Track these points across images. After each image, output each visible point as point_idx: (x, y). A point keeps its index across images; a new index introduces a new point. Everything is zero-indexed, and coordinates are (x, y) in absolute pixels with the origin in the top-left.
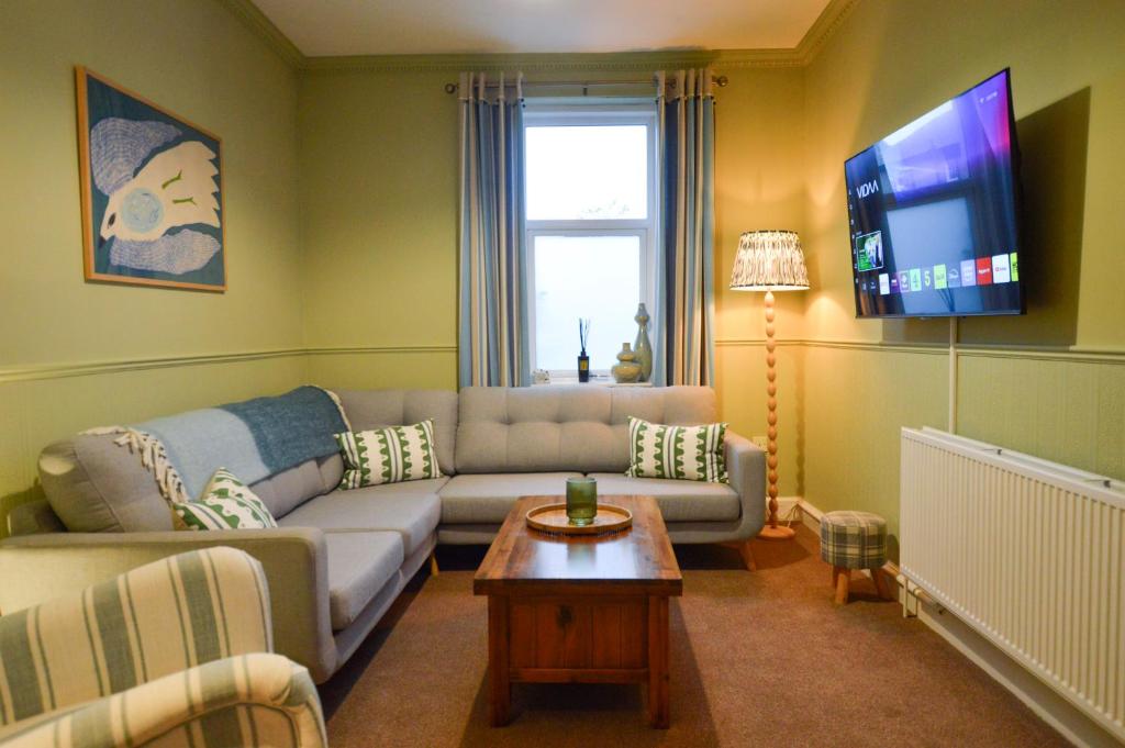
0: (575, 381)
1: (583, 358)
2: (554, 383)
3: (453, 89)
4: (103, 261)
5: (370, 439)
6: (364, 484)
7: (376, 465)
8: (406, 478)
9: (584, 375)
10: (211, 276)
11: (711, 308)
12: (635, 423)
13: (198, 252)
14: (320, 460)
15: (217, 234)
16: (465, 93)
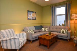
0: (59, 26)
1: (60, 24)
2: (57, 26)
3: (50, 7)
4: (28, 19)
5: (44, 29)
6: (43, 31)
7: (44, 30)
8: (46, 31)
9: (60, 25)
10: (35, 19)
11: (70, 20)
12: (61, 29)
13: (34, 18)
14: (40, 29)
15: (36, 17)
16: (51, 7)
